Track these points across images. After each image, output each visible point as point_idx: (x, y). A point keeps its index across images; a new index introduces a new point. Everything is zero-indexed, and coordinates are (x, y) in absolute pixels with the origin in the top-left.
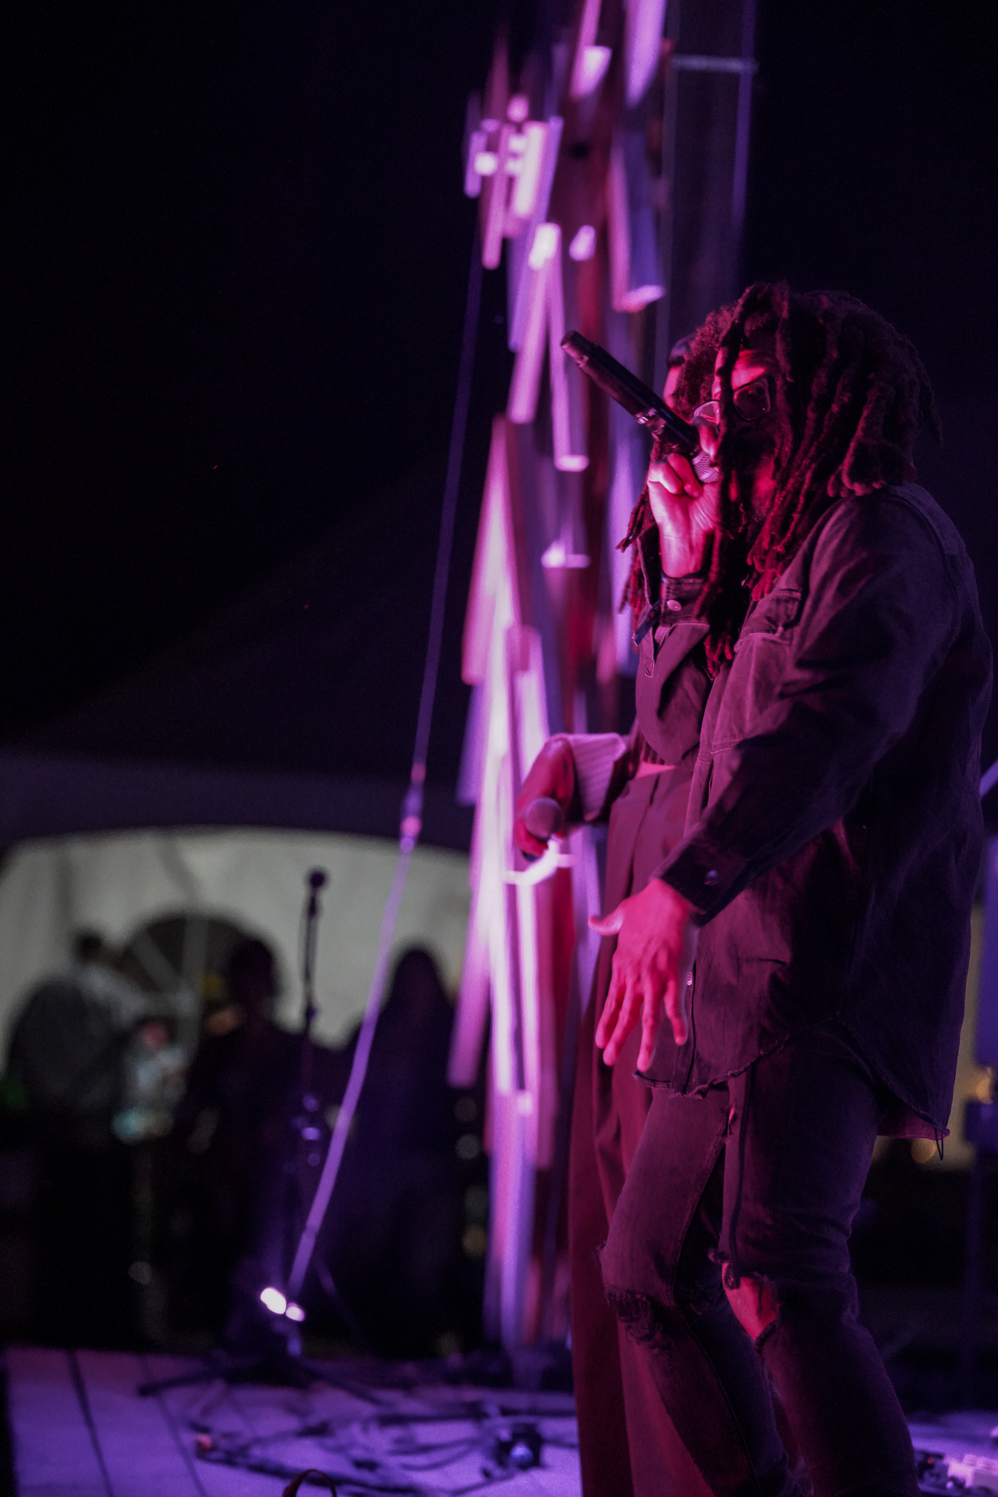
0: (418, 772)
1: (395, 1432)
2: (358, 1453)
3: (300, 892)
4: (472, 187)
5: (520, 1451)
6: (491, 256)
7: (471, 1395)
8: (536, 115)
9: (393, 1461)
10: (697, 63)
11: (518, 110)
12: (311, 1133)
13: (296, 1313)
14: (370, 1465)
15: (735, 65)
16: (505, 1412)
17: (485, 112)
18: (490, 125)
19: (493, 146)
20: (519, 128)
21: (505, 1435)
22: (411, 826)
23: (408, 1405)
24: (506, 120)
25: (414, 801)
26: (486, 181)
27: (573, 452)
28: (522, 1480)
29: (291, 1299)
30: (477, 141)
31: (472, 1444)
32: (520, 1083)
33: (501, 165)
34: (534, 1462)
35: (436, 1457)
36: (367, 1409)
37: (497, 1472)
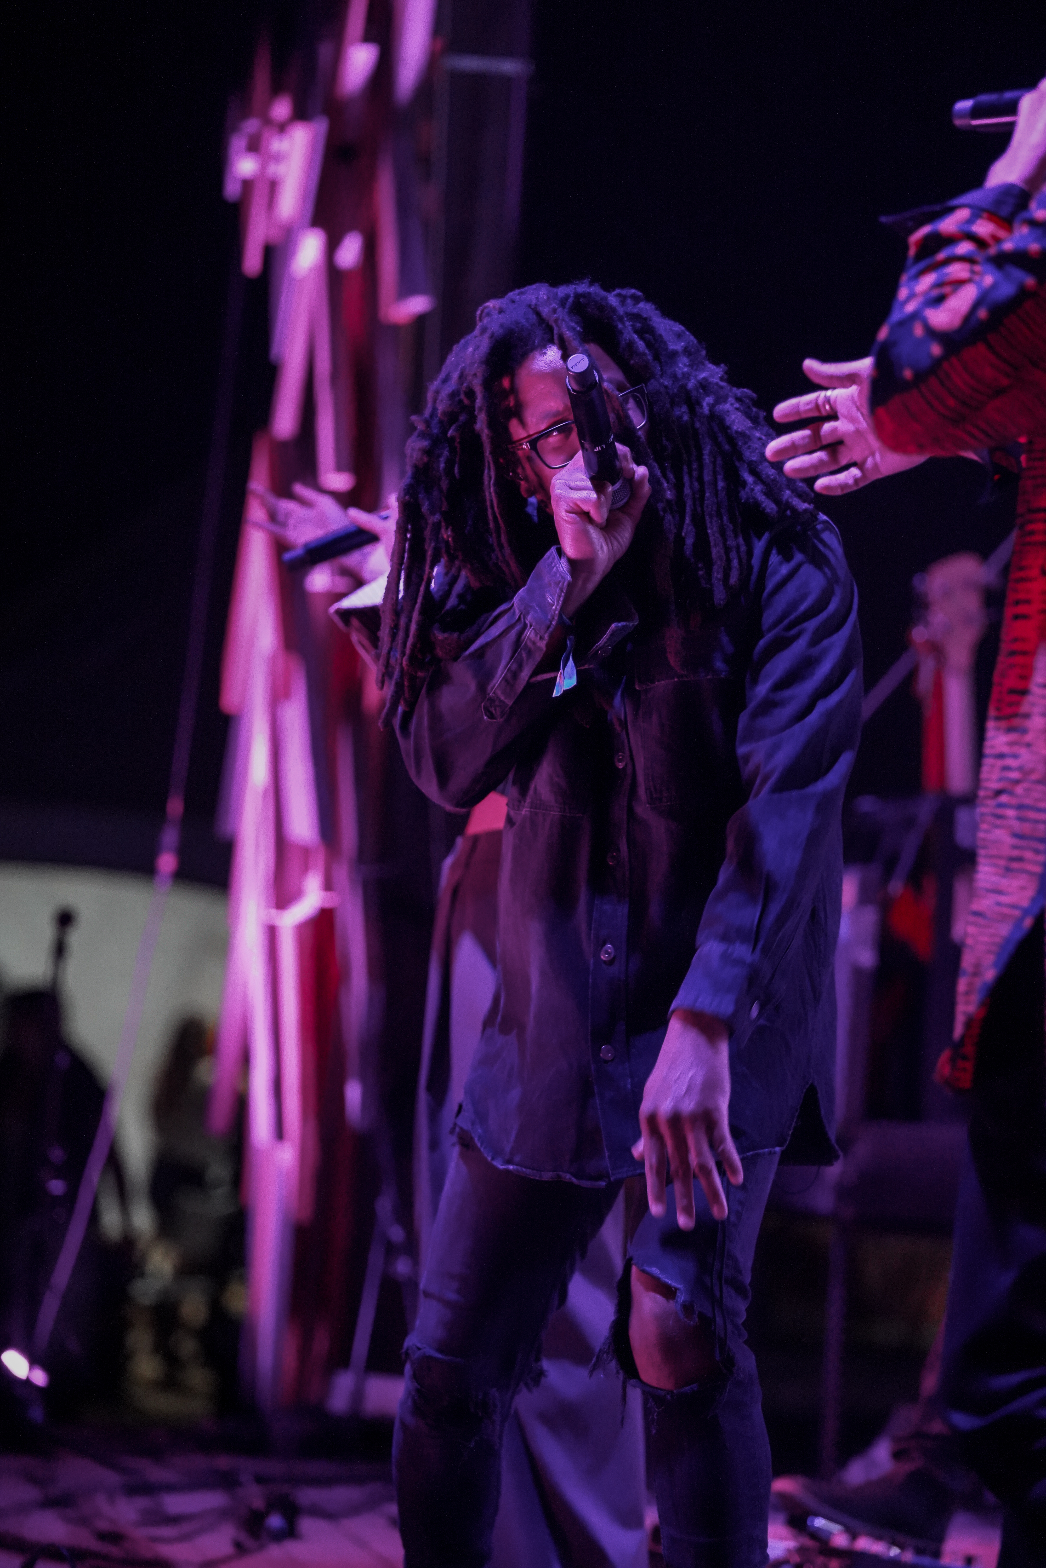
0: (175, 806)
1: (142, 1502)
2: (102, 1525)
3: (47, 932)
4: (232, 190)
5: (275, 1521)
6: (252, 262)
7: (223, 1462)
8: (301, 114)
9: (141, 1533)
10: (470, 63)
11: (281, 109)
12: (57, 1187)
13: (39, 1378)
14: (114, 1537)
15: (509, 67)
16: (260, 1480)
17: (246, 114)
18: (251, 125)
19: (254, 147)
20: (282, 128)
21: (258, 1503)
22: (167, 862)
23: (156, 1473)
24: (267, 121)
25: (170, 836)
26: (247, 184)
27: (339, 468)
28: (276, 1552)
29: (34, 1361)
30: (238, 143)
31: (224, 1514)
32: (279, 1132)
33: (263, 167)
34: (290, 1532)
35: (186, 1527)
36: (112, 1478)
37: (248, 1542)
